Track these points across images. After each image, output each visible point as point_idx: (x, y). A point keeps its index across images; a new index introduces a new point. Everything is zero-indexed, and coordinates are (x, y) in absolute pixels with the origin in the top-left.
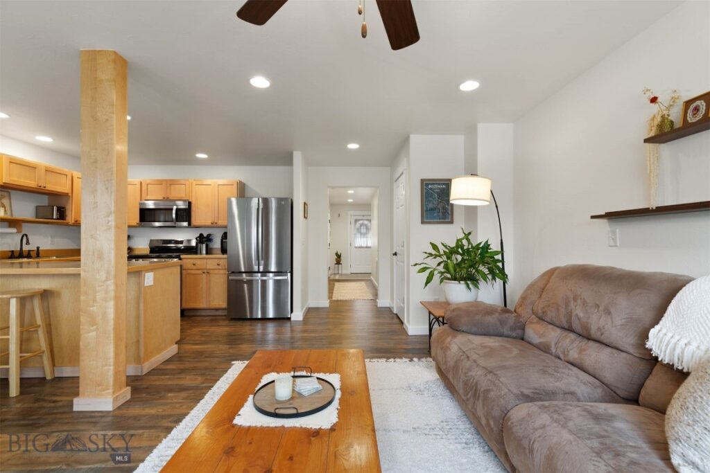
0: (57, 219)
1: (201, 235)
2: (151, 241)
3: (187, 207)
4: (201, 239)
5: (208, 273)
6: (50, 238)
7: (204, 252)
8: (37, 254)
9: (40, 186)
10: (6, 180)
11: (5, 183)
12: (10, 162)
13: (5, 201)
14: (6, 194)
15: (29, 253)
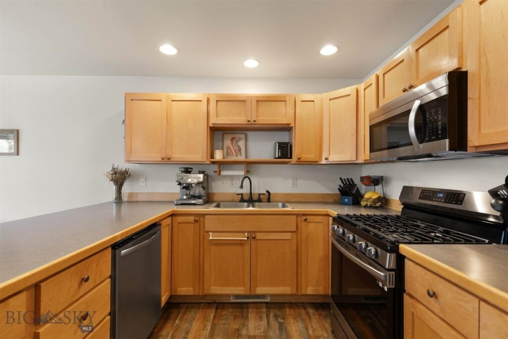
0: (279, 158)
8: (268, 198)
9: (249, 121)
10: (215, 121)
11: (213, 124)
12: (217, 101)
13: (241, 144)
14: (243, 136)
15: (259, 198)
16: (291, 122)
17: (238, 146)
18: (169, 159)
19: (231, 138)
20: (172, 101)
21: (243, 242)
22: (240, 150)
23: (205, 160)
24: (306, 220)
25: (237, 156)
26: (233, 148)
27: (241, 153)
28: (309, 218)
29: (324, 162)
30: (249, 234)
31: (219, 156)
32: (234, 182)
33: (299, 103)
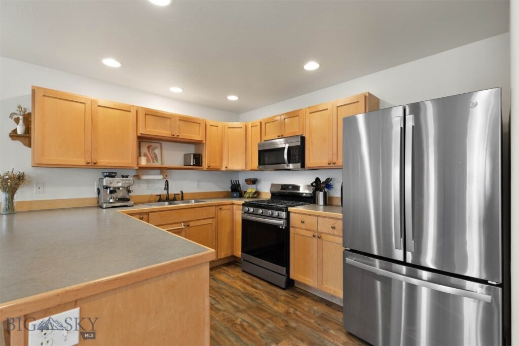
0: (194, 165)
1: (318, 180)
2: (273, 185)
3: (299, 144)
4: (317, 185)
5: (319, 237)
6: (196, 183)
7: (321, 202)
8: (182, 197)
9: (174, 135)
10: (142, 131)
11: (141, 134)
12: (146, 114)
13: (157, 152)
14: (158, 145)
15: (175, 197)
16: (203, 139)
17: (155, 154)
18: (96, 163)
19: (148, 145)
20: (99, 106)
21: (180, 230)
22: (156, 157)
23: (134, 166)
24: (221, 208)
25: (153, 162)
26: (150, 154)
27: (157, 160)
28: (222, 207)
29: (224, 169)
30: (185, 224)
31: (143, 162)
32: (150, 185)
33: (208, 126)
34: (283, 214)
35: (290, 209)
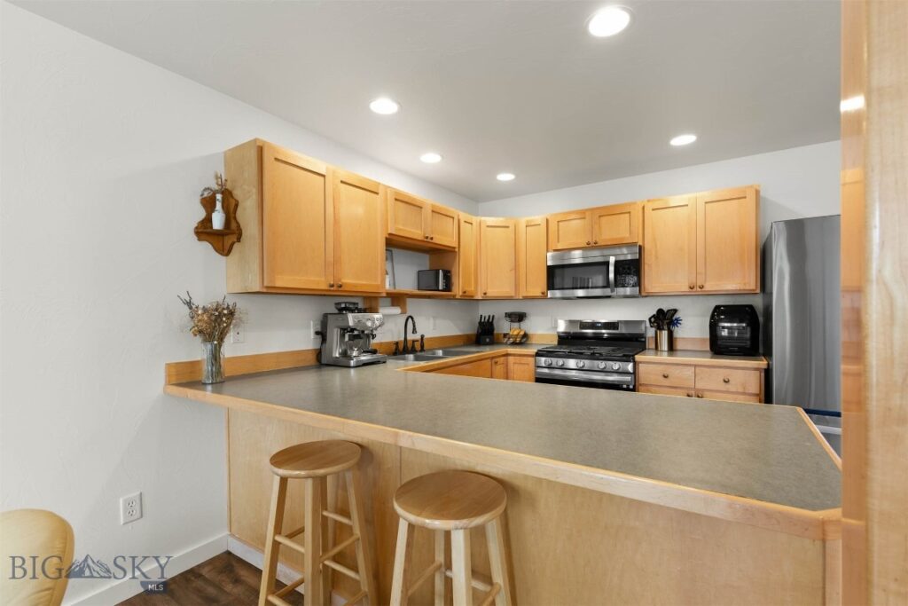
0: (443, 290)
1: (661, 312)
3: (635, 257)
4: (659, 321)
7: (665, 345)
8: (422, 346)
9: (427, 238)
10: (391, 228)
11: (390, 234)
12: (395, 199)
16: (455, 245)
18: (341, 286)
20: (341, 182)
24: (497, 363)
28: (497, 360)
29: (481, 296)
33: (462, 224)
34: (630, 367)
35: (638, 357)
